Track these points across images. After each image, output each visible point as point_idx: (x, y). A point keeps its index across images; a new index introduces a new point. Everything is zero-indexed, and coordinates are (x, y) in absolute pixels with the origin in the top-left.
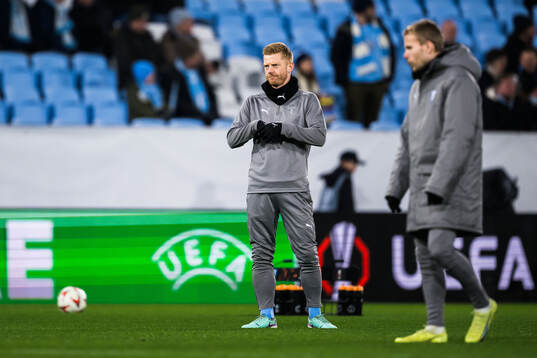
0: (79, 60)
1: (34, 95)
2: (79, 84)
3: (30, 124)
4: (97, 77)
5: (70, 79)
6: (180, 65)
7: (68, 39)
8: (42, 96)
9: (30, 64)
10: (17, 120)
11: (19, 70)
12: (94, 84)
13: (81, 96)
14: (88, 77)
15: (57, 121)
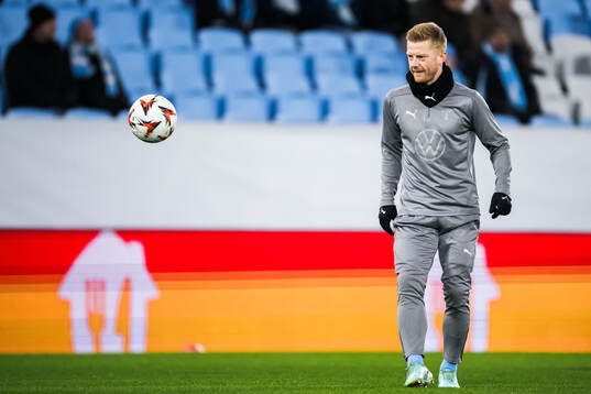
0: (362, 40)
1: (303, 85)
2: (360, 71)
3: (299, 122)
4: (385, 62)
5: (349, 64)
6: (488, 49)
7: (346, 14)
8: (314, 86)
9: (299, 45)
10: (281, 116)
11: (284, 53)
12: (381, 71)
13: (364, 87)
14: (372, 62)
15: (333, 118)
